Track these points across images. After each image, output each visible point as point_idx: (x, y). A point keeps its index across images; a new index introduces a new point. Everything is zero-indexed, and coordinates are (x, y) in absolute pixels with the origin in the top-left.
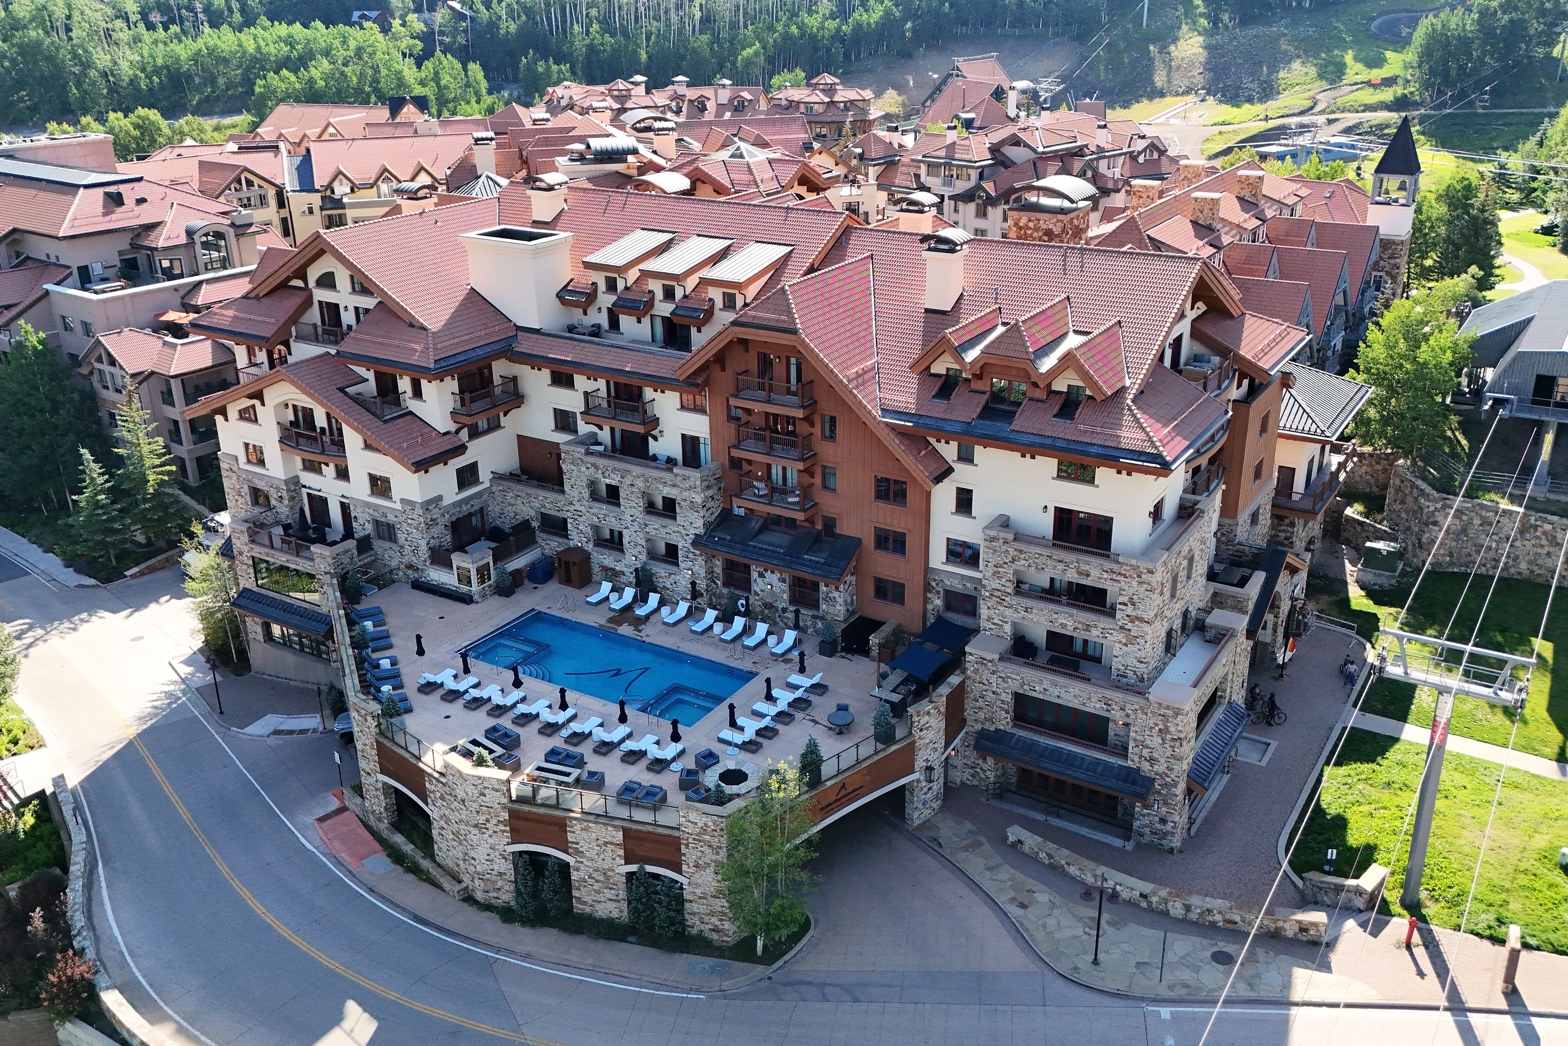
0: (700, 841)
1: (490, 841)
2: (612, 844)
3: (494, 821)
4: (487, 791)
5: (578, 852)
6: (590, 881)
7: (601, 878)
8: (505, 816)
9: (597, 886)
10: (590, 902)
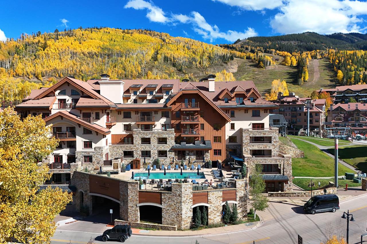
0: (241, 189)
1: (187, 206)
2: (219, 197)
3: (189, 199)
4: (187, 189)
5: (211, 202)
6: (213, 211)
7: (216, 209)
8: (192, 196)
9: (215, 212)
10: (213, 219)
